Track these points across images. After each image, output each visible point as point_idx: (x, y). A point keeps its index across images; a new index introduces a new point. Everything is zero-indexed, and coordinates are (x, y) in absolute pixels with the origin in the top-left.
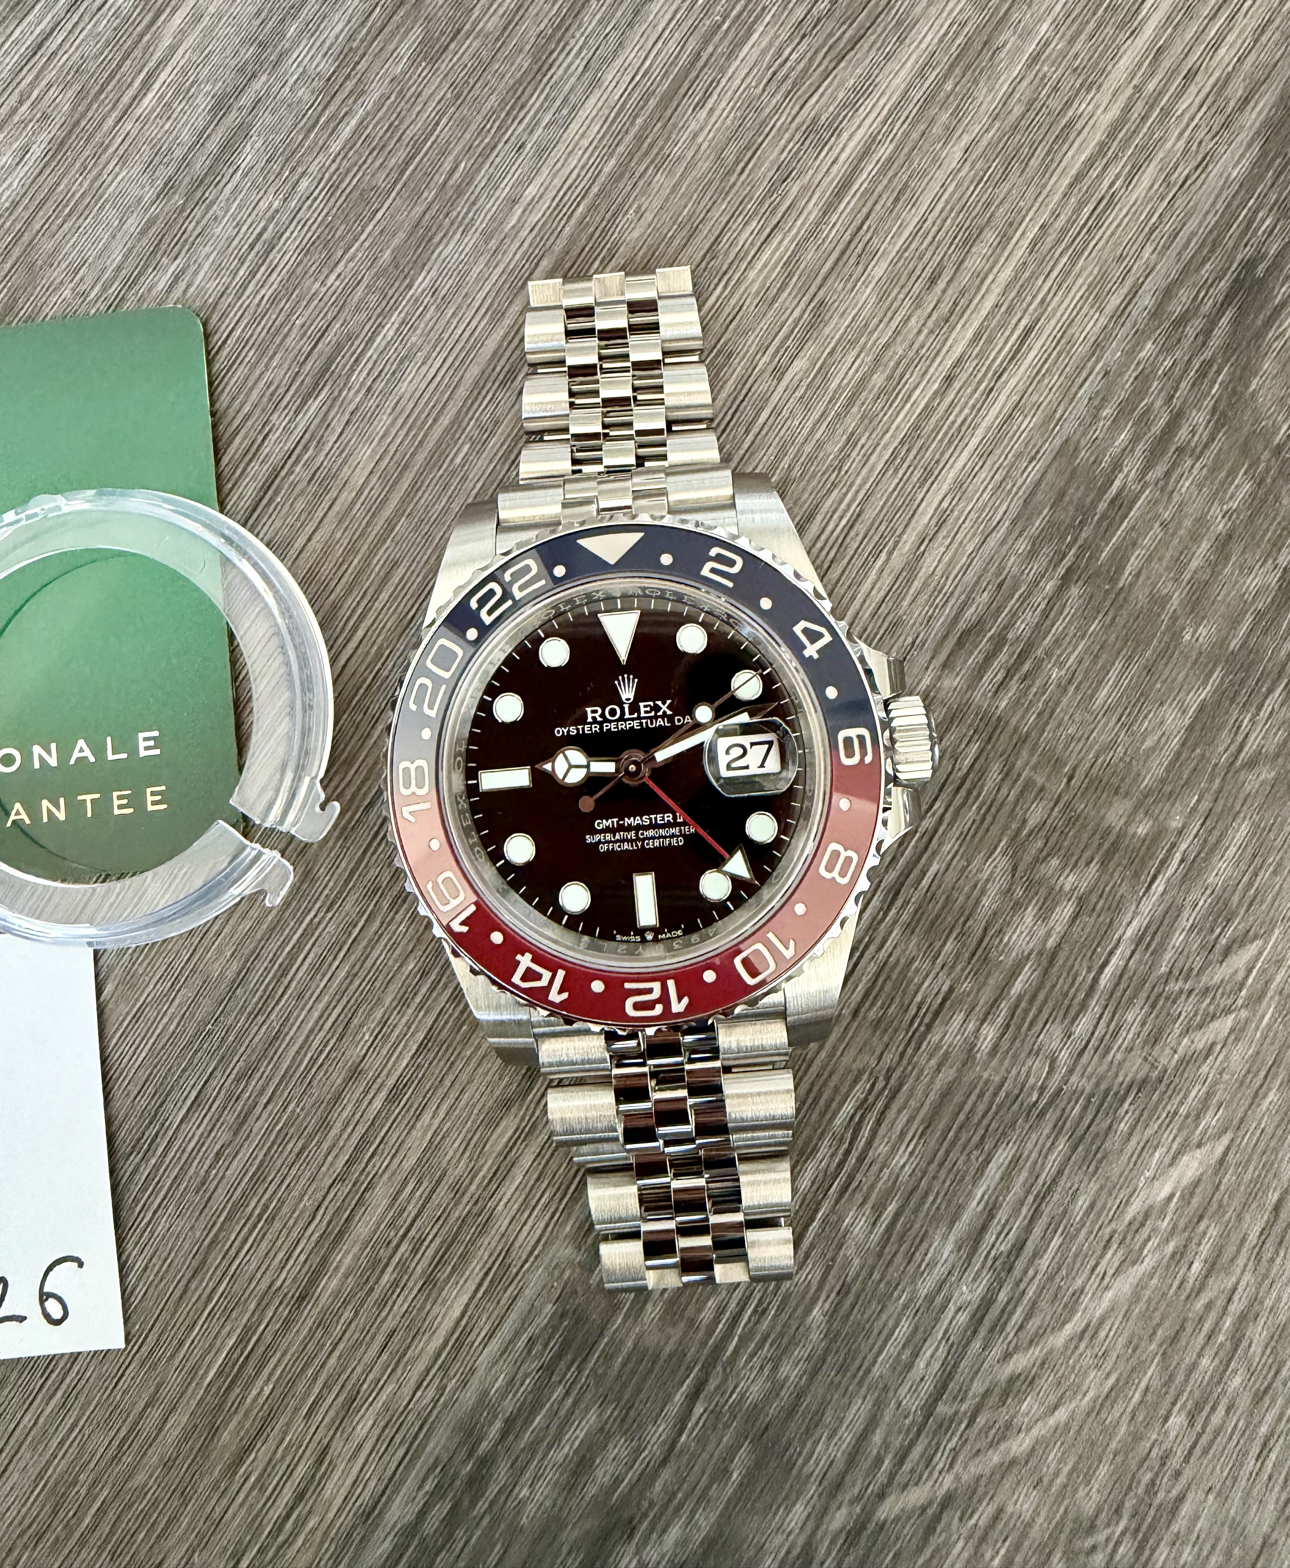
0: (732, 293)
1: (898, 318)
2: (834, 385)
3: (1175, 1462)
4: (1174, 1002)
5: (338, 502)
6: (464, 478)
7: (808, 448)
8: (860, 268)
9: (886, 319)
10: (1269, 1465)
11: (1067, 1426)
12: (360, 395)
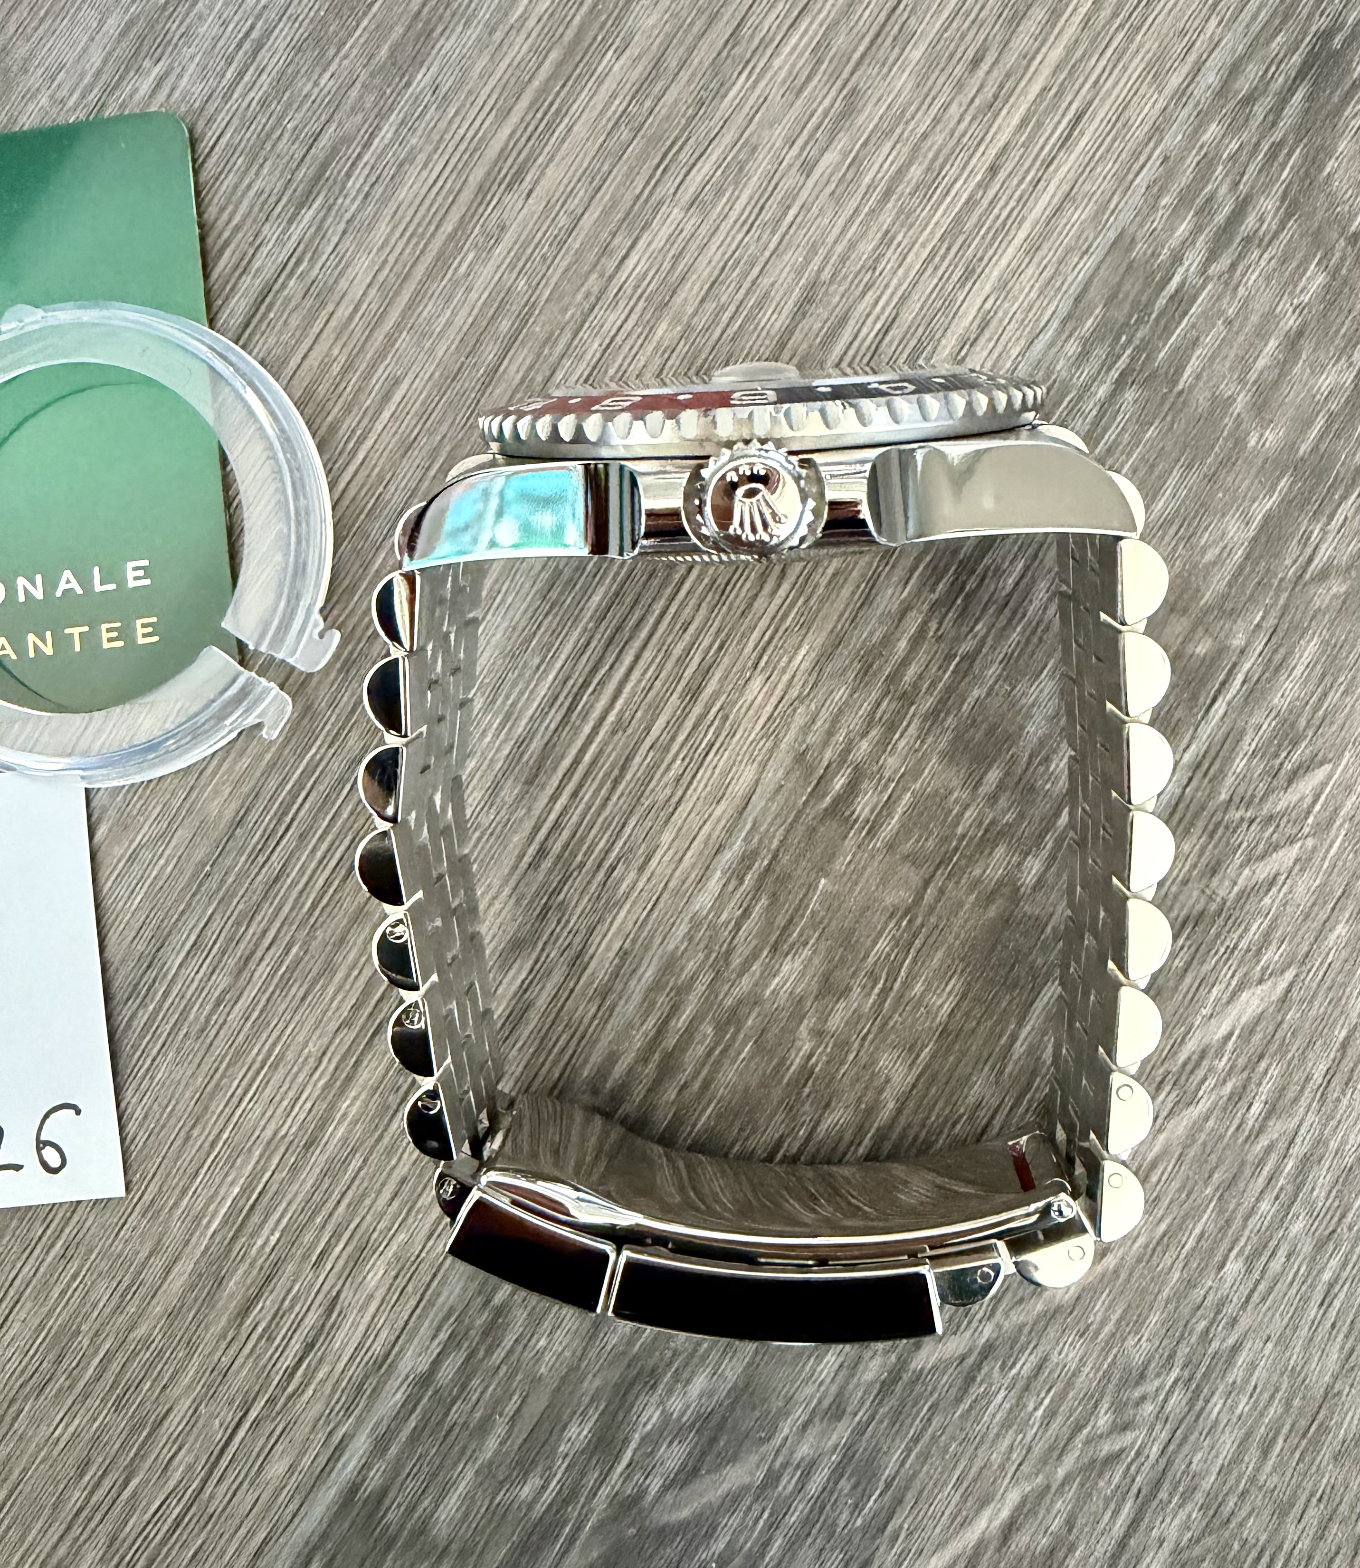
0: (756, 82)
1: (938, 104)
2: (867, 180)
3: (1230, 1310)
4: (1235, 831)
5: (335, 316)
6: (469, 290)
7: (839, 249)
8: (897, 50)
9: (925, 107)
10: (1332, 1313)
11: (1116, 1272)
12: (357, 203)
